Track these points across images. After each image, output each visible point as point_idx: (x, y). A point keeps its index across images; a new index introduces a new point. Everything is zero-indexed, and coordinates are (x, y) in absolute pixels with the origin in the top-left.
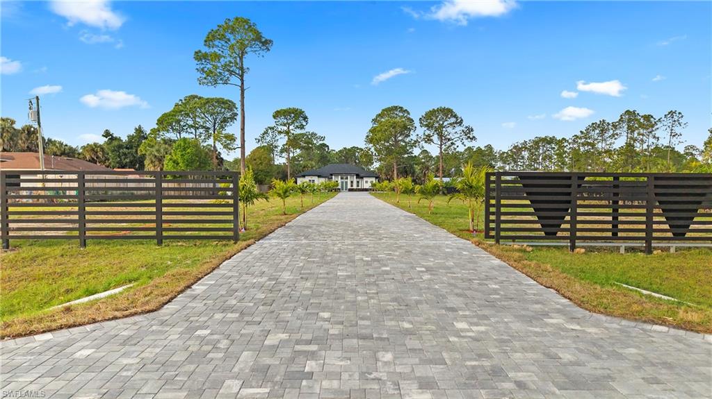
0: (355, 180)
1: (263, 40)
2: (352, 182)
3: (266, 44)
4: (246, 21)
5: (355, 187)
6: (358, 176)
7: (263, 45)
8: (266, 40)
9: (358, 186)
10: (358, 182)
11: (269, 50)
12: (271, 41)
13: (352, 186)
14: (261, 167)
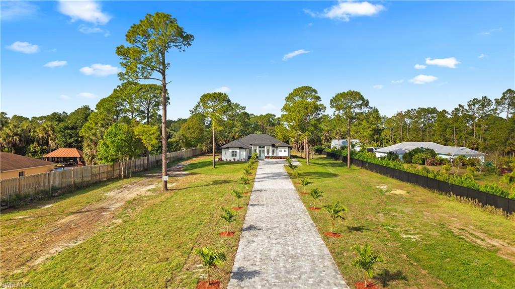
0: (271, 149)
1: (185, 35)
2: (268, 150)
3: (187, 39)
4: (167, 17)
5: (270, 155)
6: (273, 146)
7: (184, 40)
8: (187, 35)
9: (273, 154)
10: (273, 151)
11: (190, 45)
12: (192, 36)
13: (268, 154)
14: (193, 135)
